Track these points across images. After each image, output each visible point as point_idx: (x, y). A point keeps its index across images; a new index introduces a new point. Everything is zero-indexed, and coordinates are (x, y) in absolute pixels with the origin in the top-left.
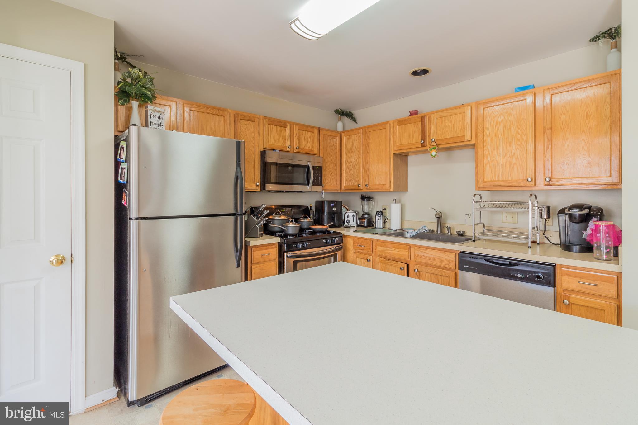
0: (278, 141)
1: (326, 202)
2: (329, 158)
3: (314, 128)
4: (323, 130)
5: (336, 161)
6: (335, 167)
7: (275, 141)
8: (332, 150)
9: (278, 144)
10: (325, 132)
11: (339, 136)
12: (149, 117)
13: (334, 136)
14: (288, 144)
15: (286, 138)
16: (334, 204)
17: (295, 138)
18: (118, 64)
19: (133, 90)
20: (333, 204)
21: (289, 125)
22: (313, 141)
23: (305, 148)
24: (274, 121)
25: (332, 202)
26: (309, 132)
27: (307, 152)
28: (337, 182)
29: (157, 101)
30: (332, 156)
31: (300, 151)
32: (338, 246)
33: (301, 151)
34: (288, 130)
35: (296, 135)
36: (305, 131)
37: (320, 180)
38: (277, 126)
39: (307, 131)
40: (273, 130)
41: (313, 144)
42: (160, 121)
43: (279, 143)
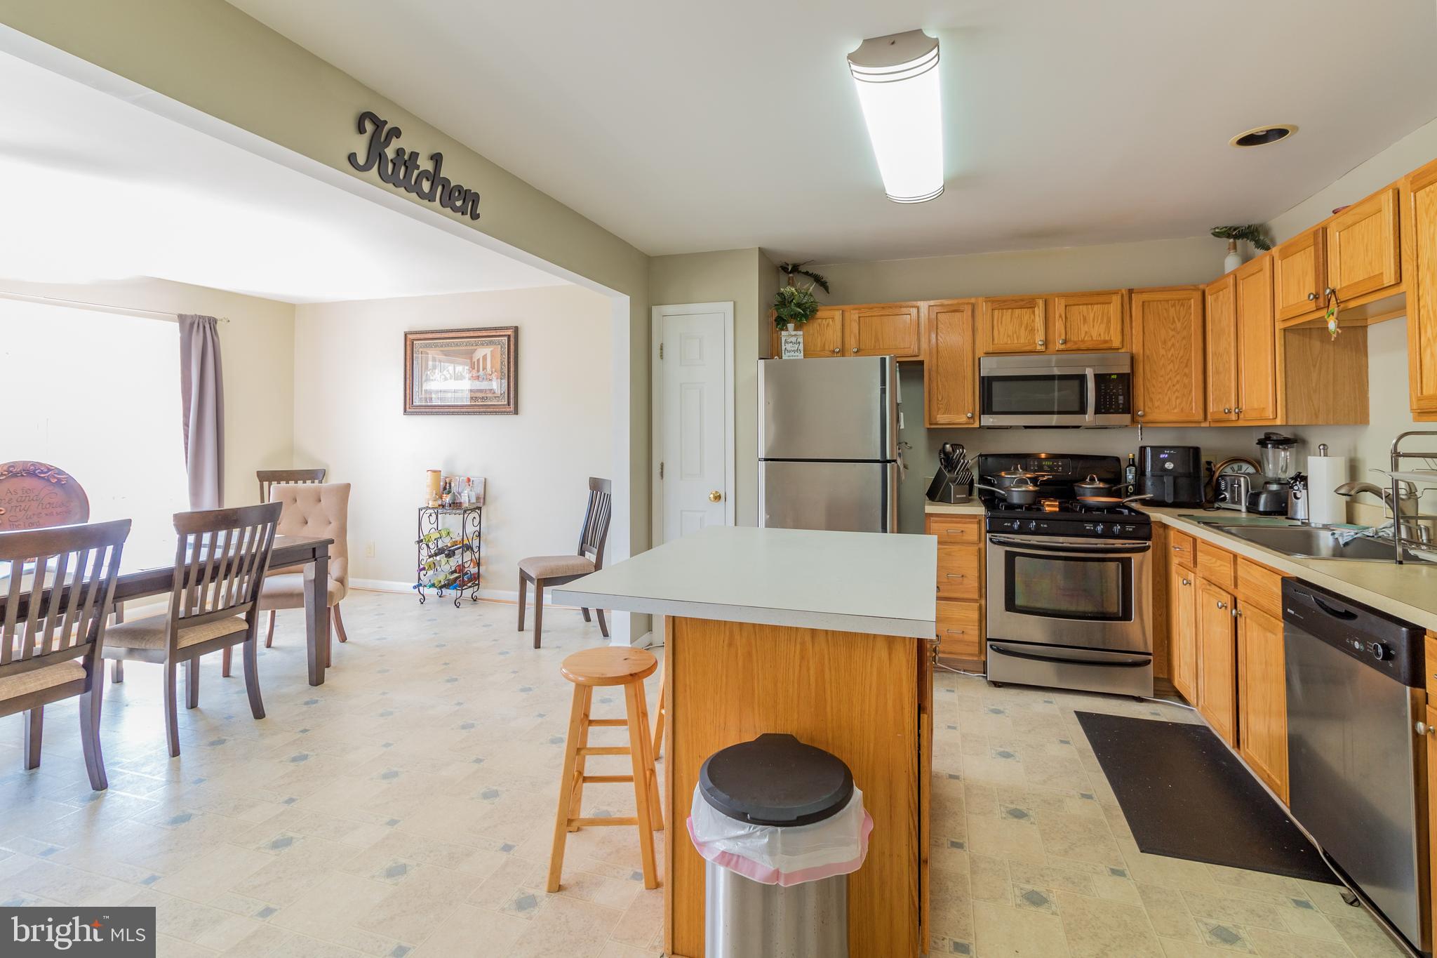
0: (1015, 336)
1: (1149, 450)
2: (1162, 352)
3: (1116, 293)
4: (1142, 292)
5: (1190, 356)
6: (1186, 370)
7: (1008, 336)
8: (1171, 333)
9: (1016, 341)
10: (1145, 297)
11: (1198, 295)
12: (783, 344)
13: (1179, 300)
14: (1039, 338)
15: (1034, 327)
16: (1169, 454)
17: (1059, 326)
18: (793, 277)
19: (784, 312)
20: (1167, 453)
21: (1041, 303)
22: (1109, 321)
23: (1086, 339)
24: (1004, 301)
25: (1162, 449)
26: (1097, 304)
27: (1091, 347)
28: (1191, 403)
29: (819, 314)
30: (1173, 345)
31: (1069, 345)
32: (1134, 544)
33: (1074, 347)
34: (1039, 311)
35: (1060, 316)
36: (1087, 304)
37: (1121, 402)
38: (1013, 309)
39: (1092, 304)
40: (1004, 317)
41: (1108, 328)
42: (797, 346)
43: (1018, 340)
